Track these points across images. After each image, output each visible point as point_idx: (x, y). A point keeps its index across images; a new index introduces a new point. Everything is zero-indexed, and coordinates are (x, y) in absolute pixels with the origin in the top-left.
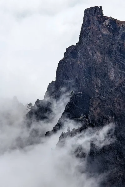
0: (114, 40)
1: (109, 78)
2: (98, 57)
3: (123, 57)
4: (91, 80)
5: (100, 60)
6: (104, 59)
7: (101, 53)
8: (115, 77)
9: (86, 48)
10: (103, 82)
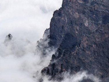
0: (85, 6)
1: (84, 26)
2: (77, 15)
3: (93, 14)
4: (72, 27)
5: (78, 16)
6: (80, 16)
7: (79, 13)
8: (89, 25)
9: (68, 11)
10: (81, 28)
